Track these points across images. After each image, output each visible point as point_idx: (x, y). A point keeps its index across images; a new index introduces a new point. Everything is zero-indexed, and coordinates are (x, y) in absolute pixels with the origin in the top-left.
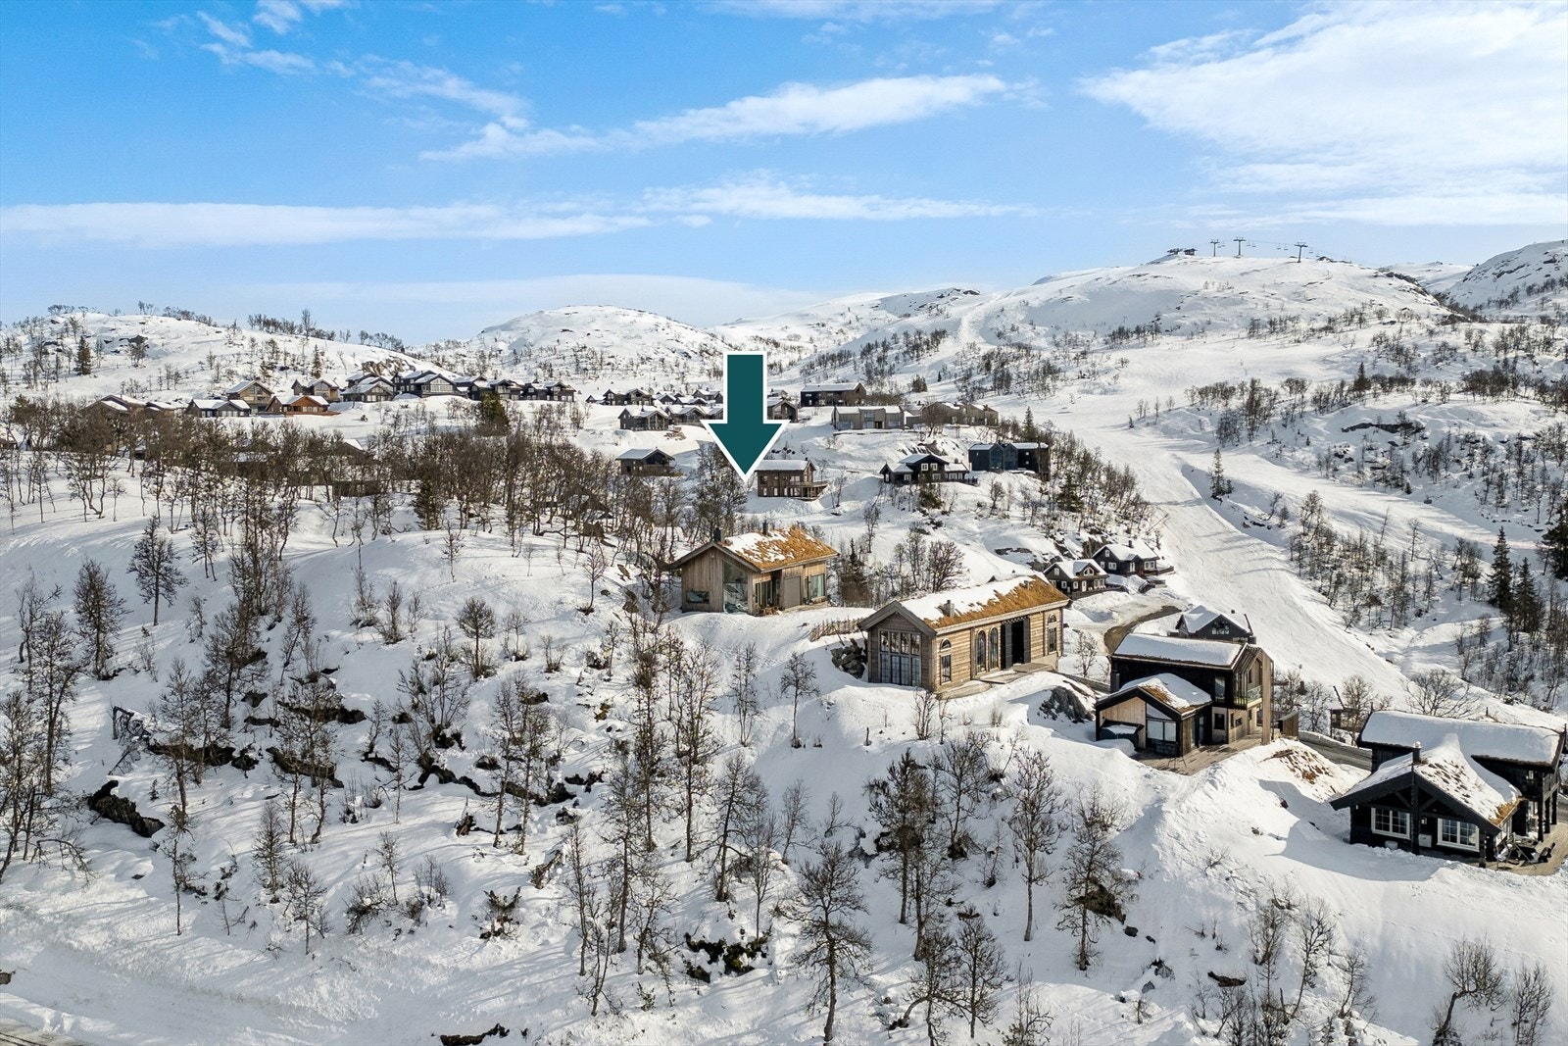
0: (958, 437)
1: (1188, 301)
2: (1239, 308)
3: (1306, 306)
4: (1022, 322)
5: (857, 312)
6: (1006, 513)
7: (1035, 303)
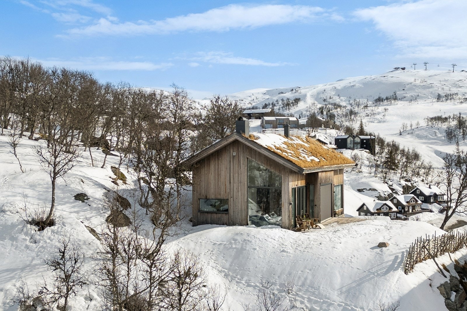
0: (326, 134)
1: (407, 87)
2: (431, 90)
3: (460, 89)
4: (334, 95)
5: (256, 95)
6: (360, 170)
7: (339, 88)
